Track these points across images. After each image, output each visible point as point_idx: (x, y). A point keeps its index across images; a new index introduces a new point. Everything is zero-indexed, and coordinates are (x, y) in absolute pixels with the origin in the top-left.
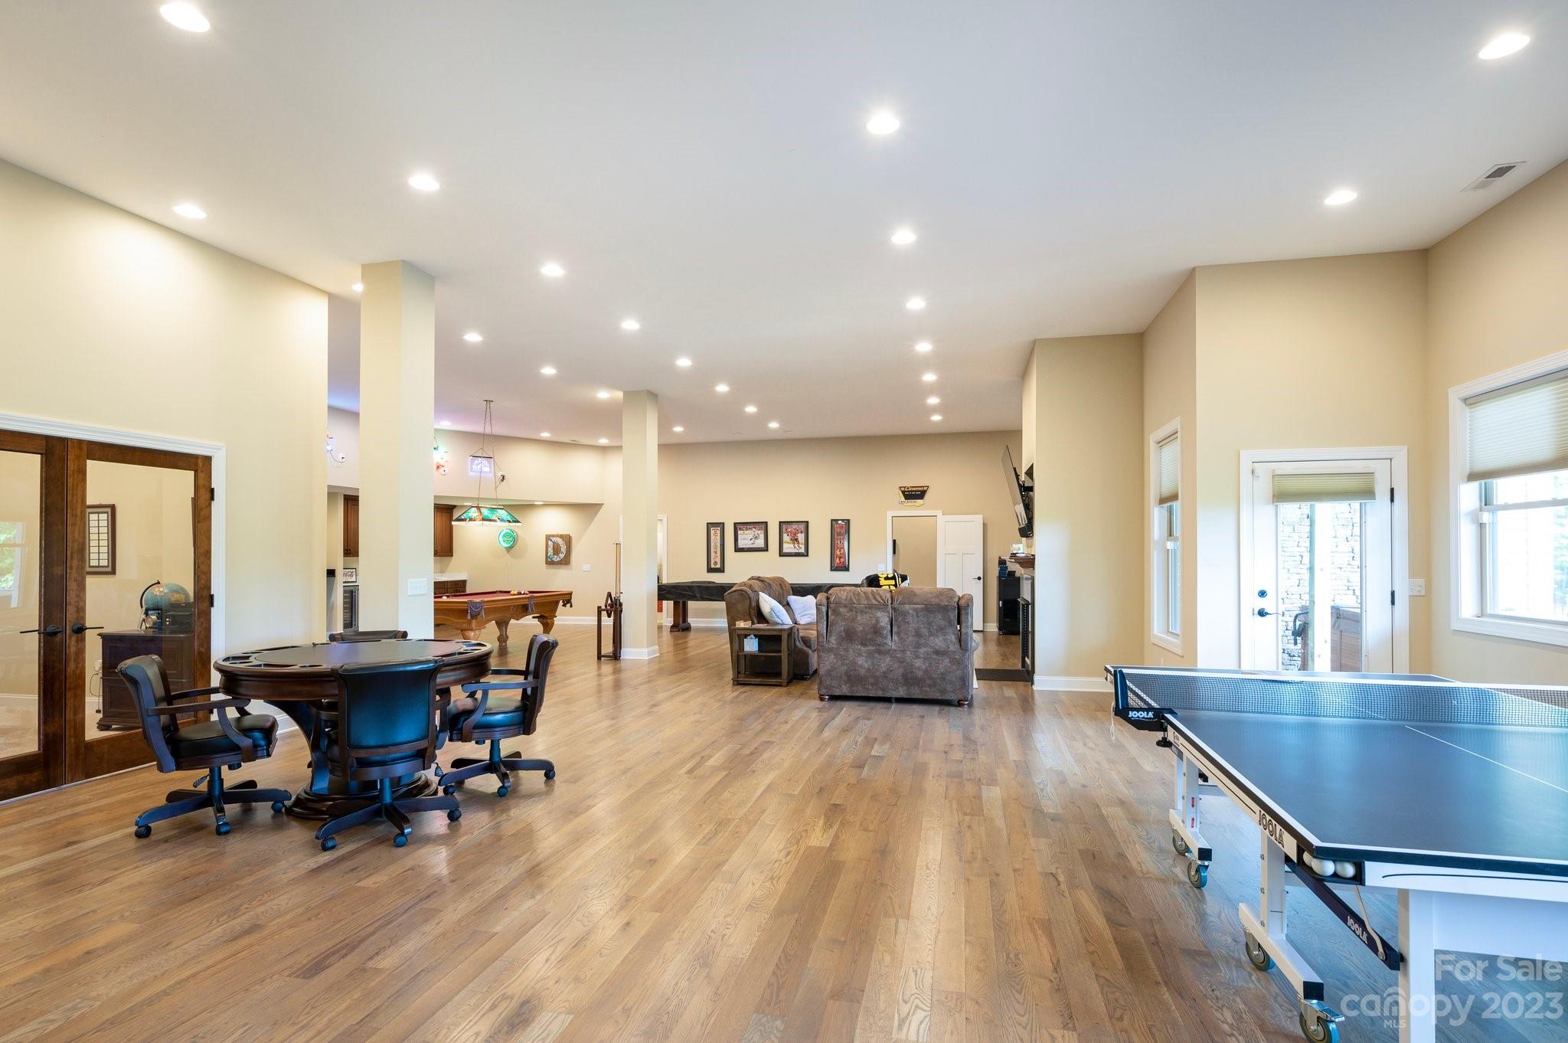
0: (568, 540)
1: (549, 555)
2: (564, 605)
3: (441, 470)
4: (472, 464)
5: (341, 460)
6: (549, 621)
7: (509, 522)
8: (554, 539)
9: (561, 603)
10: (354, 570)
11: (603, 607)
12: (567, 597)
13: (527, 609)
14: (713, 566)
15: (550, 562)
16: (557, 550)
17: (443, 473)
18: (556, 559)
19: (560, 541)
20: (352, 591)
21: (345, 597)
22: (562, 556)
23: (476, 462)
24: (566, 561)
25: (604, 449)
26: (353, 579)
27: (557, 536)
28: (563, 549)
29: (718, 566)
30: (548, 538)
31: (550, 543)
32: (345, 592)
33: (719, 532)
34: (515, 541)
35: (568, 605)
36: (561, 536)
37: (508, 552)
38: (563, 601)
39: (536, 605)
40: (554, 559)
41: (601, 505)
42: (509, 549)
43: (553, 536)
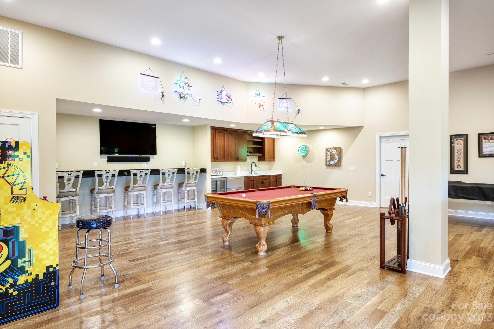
0: (340, 151)
1: (328, 160)
2: (341, 200)
3: (262, 108)
4: (280, 103)
5: (199, 101)
6: (329, 213)
7: (297, 133)
8: (330, 150)
9: (338, 199)
10: (221, 169)
11: (387, 214)
12: (344, 194)
13: (311, 205)
14: (456, 169)
15: (328, 165)
16: (332, 158)
17: (263, 110)
18: (332, 163)
19: (335, 152)
20: (216, 181)
21: (212, 185)
22: (336, 161)
23: (282, 102)
24: (338, 164)
25: (364, 89)
26: (221, 174)
27: (333, 148)
28: (337, 157)
29: (462, 169)
30: (327, 150)
31: (328, 153)
32: (212, 181)
33: (462, 142)
34: (307, 152)
35: (344, 200)
36: (335, 149)
37: (304, 159)
38: (340, 198)
39: (318, 202)
40: (331, 163)
41: (363, 127)
42: (304, 157)
43: (330, 148)
